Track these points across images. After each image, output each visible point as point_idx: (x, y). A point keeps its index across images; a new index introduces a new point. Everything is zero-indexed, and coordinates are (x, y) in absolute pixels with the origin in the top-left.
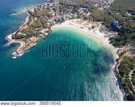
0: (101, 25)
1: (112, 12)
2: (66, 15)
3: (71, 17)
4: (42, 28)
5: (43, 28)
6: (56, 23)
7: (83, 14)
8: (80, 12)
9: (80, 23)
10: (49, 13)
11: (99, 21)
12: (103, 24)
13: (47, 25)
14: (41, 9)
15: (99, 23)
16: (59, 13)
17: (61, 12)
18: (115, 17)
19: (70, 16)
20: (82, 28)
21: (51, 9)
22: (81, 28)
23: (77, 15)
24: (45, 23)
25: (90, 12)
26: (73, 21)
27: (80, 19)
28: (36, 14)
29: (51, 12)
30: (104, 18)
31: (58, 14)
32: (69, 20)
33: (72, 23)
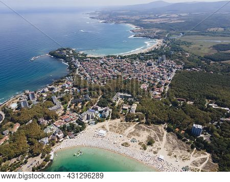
0: (166, 133)
1: (179, 100)
2: (88, 112)
3: (99, 115)
4: (27, 156)
5: (29, 157)
6: (65, 137)
7: (124, 107)
8: (117, 103)
9: (120, 131)
10: (50, 109)
11: (159, 123)
12: (169, 130)
13: (41, 145)
14: (34, 101)
15: (161, 128)
16: (73, 107)
17: (76, 105)
18: (189, 114)
19: (97, 112)
20: (126, 145)
21: (55, 99)
22: (122, 145)
23: (111, 110)
24: (38, 140)
25: (137, 101)
26: (103, 127)
27: (118, 121)
28: (19, 114)
29: (54, 107)
30: (168, 114)
31: (71, 110)
32: (96, 123)
33: (102, 132)
